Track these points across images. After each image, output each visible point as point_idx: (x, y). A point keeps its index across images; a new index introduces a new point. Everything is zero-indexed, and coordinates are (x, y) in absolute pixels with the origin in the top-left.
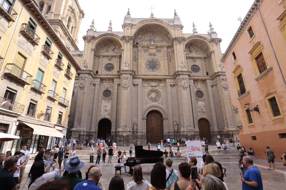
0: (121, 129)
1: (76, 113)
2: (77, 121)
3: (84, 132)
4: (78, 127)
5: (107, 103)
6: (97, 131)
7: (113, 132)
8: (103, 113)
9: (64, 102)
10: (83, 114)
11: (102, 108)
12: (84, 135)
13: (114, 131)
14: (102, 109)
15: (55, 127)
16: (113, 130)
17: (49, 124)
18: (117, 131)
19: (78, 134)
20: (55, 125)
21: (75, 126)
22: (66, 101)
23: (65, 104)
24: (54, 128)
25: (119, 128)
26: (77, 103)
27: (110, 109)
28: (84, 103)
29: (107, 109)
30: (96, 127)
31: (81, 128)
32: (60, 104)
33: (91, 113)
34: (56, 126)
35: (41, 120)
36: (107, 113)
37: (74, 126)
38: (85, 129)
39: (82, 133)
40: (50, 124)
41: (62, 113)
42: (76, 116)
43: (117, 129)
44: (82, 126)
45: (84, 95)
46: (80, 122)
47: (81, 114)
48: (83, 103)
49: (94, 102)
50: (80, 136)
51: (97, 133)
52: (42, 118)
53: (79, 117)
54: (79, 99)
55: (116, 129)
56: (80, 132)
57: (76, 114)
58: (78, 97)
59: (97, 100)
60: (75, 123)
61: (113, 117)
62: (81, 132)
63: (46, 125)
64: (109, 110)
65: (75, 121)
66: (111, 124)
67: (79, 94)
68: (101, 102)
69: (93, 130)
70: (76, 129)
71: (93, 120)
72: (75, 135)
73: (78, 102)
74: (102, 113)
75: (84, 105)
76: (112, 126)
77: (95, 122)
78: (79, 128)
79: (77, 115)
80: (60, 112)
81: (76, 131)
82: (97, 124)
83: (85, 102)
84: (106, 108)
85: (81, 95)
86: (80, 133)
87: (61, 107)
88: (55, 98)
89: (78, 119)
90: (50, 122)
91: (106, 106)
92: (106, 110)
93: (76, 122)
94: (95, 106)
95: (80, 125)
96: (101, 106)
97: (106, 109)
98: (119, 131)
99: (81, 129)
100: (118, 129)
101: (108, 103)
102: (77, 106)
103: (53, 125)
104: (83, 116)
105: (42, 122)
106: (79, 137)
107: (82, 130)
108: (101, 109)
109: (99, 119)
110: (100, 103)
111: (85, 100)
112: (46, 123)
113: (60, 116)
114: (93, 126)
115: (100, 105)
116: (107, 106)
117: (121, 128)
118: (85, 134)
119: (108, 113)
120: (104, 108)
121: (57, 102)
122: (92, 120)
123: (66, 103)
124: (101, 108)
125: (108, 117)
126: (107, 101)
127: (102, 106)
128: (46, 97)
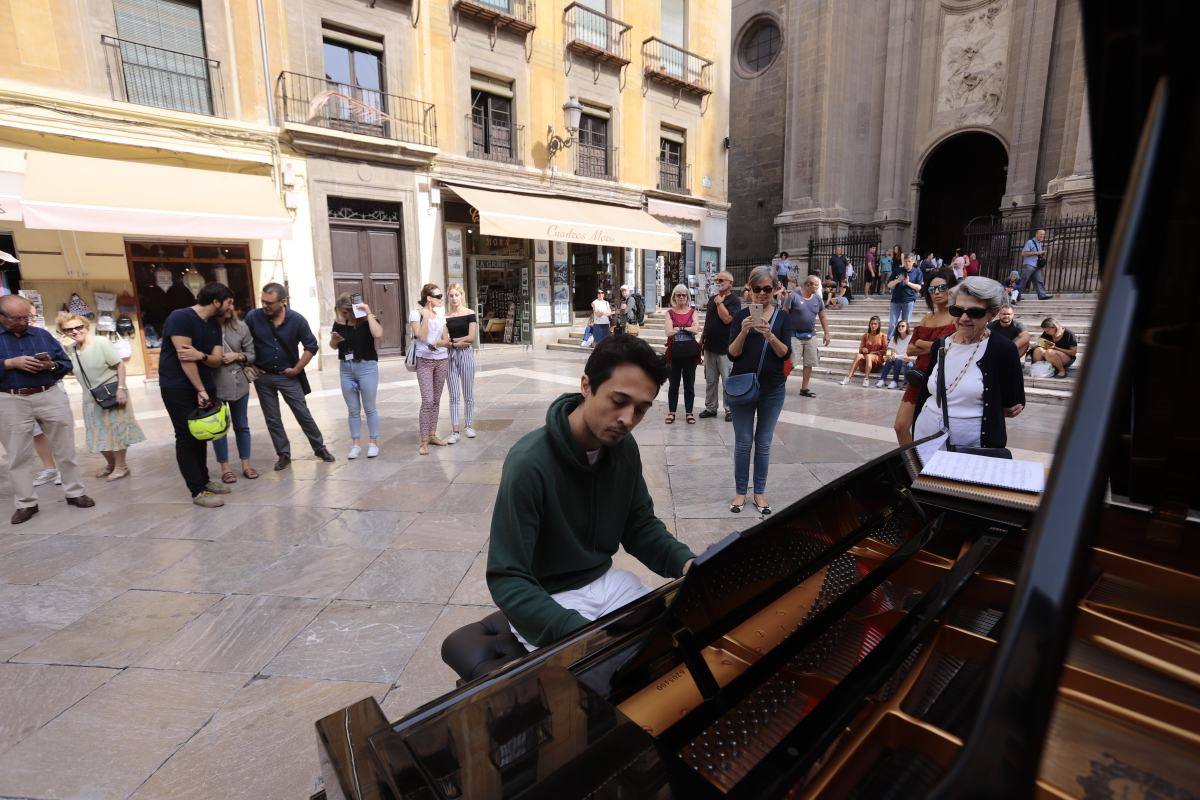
0: (1074, 177)
1: (790, 131)
2: (798, 173)
3: (833, 225)
4: (803, 206)
5: (978, 25)
6: (912, 216)
7: (1015, 208)
8: (948, 100)
9: (684, 67)
10: (824, 129)
11: (945, 73)
12: (834, 242)
13: (1024, 200)
14: (943, 82)
15: (646, 204)
16: (1017, 194)
17: (612, 194)
18: (1049, 194)
19: (805, 238)
20: (649, 195)
21: (790, 200)
22: (694, 64)
23: (691, 80)
24: (646, 210)
25: (1060, 171)
26: (791, 79)
27: (1004, 59)
28: (828, 63)
29: (983, 69)
30: (903, 194)
31: (818, 206)
32: (657, 80)
33: (870, 122)
34: (650, 200)
35: (559, 174)
36: (976, 95)
37: (787, 203)
38: (840, 210)
39: (825, 233)
40: (616, 189)
41: (682, 132)
42: (789, 149)
43: (1047, 182)
44: (822, 194)
45: (819, 23)
46: (811, 178)
47: (815, 135)
48: (819, 68)
49: (885, 49)
50: (813, 245)
51: (912, 226)
52: (565, 163)
53: (808, 151)
54: (796, 54)
55: (1039, 187)
56: (814, 225)
57: (789, 140)
58: (793, 39)
59: (909, 22)
60: (791, 187)
61: (1018, 114)
62: (821, 228)
63: (597, 198)
64: (993, 70)
65: (788, 178)
66: (1006, 162)
67: (798, 22)
68: (939, 32)
69: (886, 213)
70: (794, 216)
71: (889, 155)
72: (792, 248)
73: (795, 74)
74: (942, 106)
75: (827, 79)
76: (1009, 176)
77: (898, 165)
78: (807, 206)
79: (793, 144)
80: (665, 126)
81: (797, 225)
82: (914, 176)
83: (829, 58)
84: (977, 60)
85: (806, 22)
86: (816, 229)
87: (670, 98)
88: (615, 51)
89: (801, 164)
90: (616, 180)
91: (970, 53)
92: (970, 81)
93: (792, 180)
94: (895, 69)
95: (811, 192)
96: (937, 59)
97: (975, 68)
98: (1059, 198)
99: (820, 212)
100: (1051, 183)
101: (990, 25)
102: (791, 96)
103: (638, 198)
104: (824, 140)
105: (568, 182)
106: (810, 254)
107: (823, 219)
108: (935, 80)
109: (923, 146)
110: (928, 43)
111: (828, 45)
112: (591, 186)
113: (673, 151)
114: (885, 188)
115: (932, 55)
116: (983, 51)
117: (1076, 168)
118: (843, 233)
119: (985, 96)
120: (956, 66)
121: (633, 75)
122: (879, 156)
123: (700, 75)
124: (936, 71)
125: (981, 121)
126: (976, 14)
127: (945, 58)
128: (561, 49)
